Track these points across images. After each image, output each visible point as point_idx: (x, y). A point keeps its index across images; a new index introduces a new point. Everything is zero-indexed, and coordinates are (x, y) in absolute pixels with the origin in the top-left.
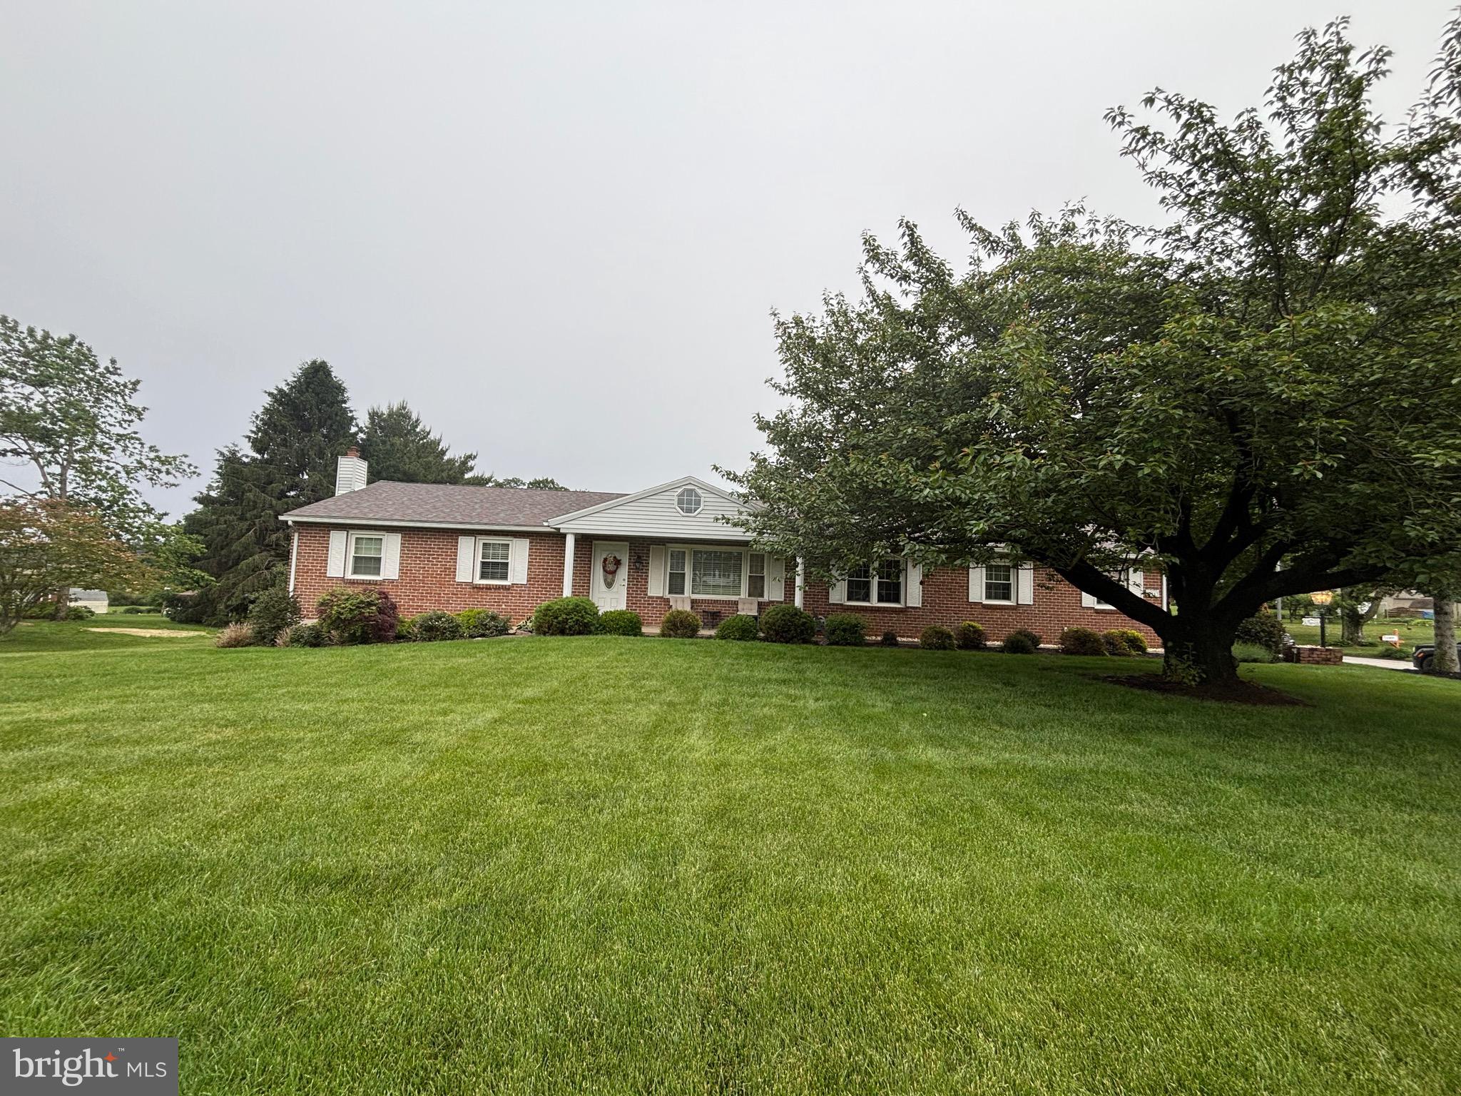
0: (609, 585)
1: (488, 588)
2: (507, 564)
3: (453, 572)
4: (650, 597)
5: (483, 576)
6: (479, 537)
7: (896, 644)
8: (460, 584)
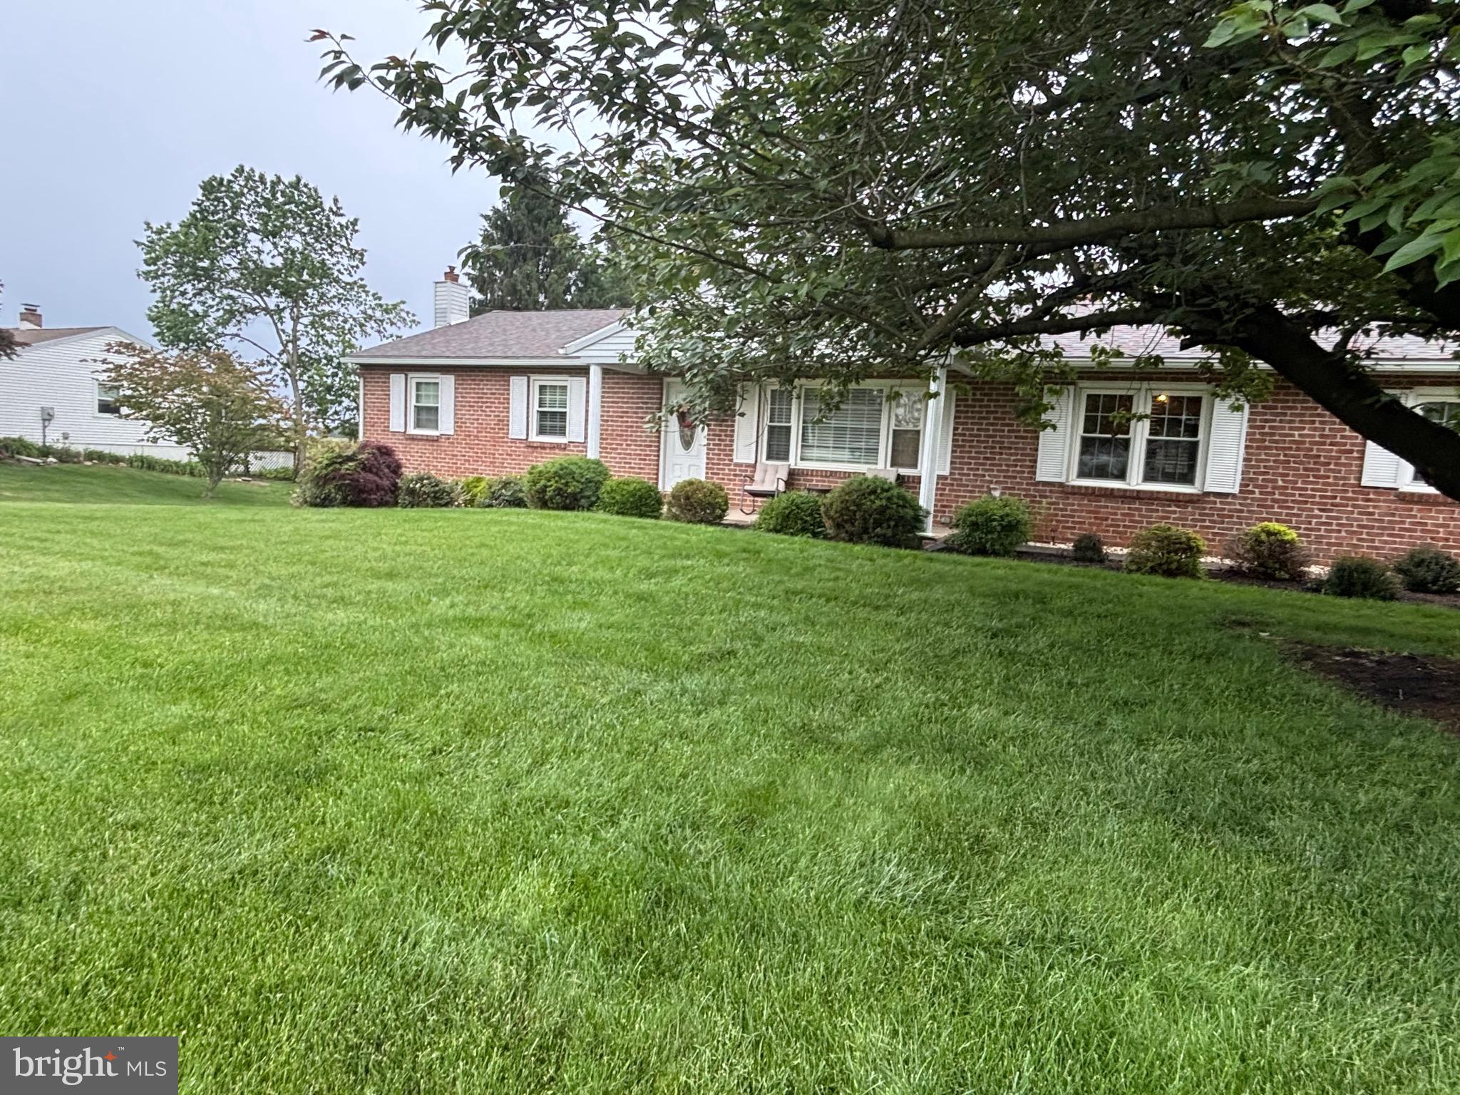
0: (687, 443)
1: (543, 447)
2: (564, 414)
3: (503, 424)
4: (737, 465)
5: (542, 431)
6: (533, 377)
7: (1101, 560)
8: (514, 441)
